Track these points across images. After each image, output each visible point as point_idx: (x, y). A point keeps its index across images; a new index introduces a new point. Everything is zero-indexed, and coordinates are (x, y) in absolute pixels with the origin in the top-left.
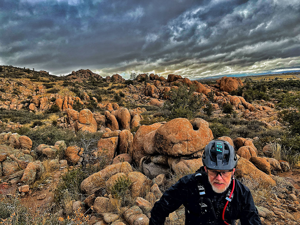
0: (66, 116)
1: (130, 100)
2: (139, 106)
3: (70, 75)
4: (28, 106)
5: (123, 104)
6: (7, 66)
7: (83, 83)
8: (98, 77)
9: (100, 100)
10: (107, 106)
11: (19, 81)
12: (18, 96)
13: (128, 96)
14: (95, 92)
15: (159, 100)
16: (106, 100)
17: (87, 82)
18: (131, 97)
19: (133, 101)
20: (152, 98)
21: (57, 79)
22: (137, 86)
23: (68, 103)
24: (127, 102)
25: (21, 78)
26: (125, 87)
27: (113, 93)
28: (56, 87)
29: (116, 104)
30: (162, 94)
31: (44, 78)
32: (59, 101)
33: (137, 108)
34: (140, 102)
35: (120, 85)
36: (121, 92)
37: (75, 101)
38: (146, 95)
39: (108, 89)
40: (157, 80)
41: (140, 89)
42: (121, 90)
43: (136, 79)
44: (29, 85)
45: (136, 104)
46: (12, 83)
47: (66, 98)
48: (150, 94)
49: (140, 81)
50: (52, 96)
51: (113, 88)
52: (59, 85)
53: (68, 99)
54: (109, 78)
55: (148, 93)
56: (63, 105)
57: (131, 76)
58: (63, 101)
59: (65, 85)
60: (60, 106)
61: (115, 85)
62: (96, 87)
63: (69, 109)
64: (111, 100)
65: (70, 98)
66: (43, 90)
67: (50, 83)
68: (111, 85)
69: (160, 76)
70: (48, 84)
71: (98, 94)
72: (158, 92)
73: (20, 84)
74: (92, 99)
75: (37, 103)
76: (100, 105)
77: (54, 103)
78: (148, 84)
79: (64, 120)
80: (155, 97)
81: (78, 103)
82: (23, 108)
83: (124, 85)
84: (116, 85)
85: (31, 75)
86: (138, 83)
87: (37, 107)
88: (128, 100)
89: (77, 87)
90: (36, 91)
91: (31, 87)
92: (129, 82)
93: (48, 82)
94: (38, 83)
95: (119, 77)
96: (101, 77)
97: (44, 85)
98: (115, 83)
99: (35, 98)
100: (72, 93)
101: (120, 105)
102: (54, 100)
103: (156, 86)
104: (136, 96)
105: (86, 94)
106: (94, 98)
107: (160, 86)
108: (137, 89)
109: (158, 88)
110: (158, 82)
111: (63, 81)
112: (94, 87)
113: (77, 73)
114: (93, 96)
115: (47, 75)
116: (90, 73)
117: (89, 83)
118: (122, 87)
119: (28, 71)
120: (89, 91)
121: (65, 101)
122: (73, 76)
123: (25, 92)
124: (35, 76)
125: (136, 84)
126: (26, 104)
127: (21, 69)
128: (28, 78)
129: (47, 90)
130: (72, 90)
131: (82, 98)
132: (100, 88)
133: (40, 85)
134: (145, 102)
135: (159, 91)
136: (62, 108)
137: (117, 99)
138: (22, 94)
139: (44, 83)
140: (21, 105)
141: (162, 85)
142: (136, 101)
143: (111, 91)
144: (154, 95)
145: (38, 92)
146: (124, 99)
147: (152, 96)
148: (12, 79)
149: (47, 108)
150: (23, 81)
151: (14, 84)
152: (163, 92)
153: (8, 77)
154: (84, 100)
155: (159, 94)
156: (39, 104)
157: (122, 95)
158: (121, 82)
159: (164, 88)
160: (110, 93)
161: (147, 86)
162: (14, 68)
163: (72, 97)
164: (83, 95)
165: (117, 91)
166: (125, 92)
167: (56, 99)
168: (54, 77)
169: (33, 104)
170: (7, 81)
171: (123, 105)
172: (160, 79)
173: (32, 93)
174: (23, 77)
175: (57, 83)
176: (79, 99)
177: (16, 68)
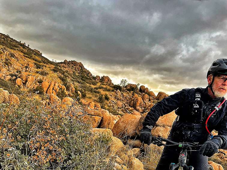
0: (48, 101)
1: (113, 105)
2: (120, 115)
3: (61, 63)
4: (15, 79)
5: (105, 107)
6: (4, 35)
7: (73, 74)
8: (88, 73)
9: (84, 96)
10: (89, 104)
11: (13, 53)
12: (8, 67)
13: (113, 101)
14: (82, 87)
15: (142, 114)
16: (90, 98)
17: (77, 74)
18: (115, 103)
19: (116, 107)
20: (135, 111)
21: (49, 62)
22: (125, 94)
23: (53, 89)
24: (109, 106)
25: (15, 50)
26: (113, 91)
27: (98, 93)
28: (46, 69)
29: (99, 105)
30: (147, 109)
31: (37, 58)
32: (46, 84)
33: (118, 116)
34: (122, 111)
35: (108, 87)
36: (107, 95)
37: (61, 89)
38: (130, 106)
39: (95, 88)
40: (146, 93)
41: (126, 97)
42: (107, 93)
43: (126, 87)
44: (21, 59)
45: (117, 111)
46: (6, 53)
47: (53, 83)
48: (134, 106)
49: (128, 90)
50: (40, 77)
51: (100, 88)
52: (49, 69)
53: (54, 85)
54: (98, 78)
55: (133, 104)
56: (48, 89)
57: (122, 82)
58: (49, 86)
59: (55, 71)
60: (45, 89)
61: (102, 86)
62: (84, 81)
63: (53, 94)
64: (95, 100)
65: (57, 85)
66: (33, 69)
67: (41, 64)
68: (99, 84)
69: (150, 91)
70: (39, 64)
71: (84, 89)
72: (143, 106)
73: (12, 55)
74: (77, 93)
75: (24, 79)
76: (83, 101)
77: (40, 85)
78: (136, 95)
79: (46, 104)
80: (138, 110)
81: (63, 92)
82: (10, 80)
83: (112, 89)
84: (104, 86)
85: (25, 51)
86: (127, 92)
87: (24, 84)
88: (111, 104)
89: (66, 76)
90: (26, 67)
91: (22, 62)
92: (117, 87)
93: (40, 62)
94: (30, 60)
95: (109, 80)
96: (91, 75)
97: (35, 64)
98: (104, 84)
99: (24, 74)
100: (59, 80)
101: (102, 107)
102: (40, 82)
103: (143, 100)
104: (120, 103)
105: (73, 86)
106: (79, 92)
107: (147, 101)
108: (123, 97)
109: (144, 102)
110: (147, 96)
111: (54, 66)
112: (82, 82)
113: (69, 63)
114: (79, 90)
115: (40, 55)
116: (81, 66)
117: (79, 77)
118: (109, 90)
119: (23, 46)
120: (76, 84)
121: (51, 86)
122: (64, 65)
123: (16, 65)
124: (29, 53)
125: (124, 91)
126: (14, 77)
127: (17, 42)
128: (22, 52)
129: (36, 70)
130: (60, 78)
131: (68, 89)
132: (87, 84)
133: (31, 63)
134: (127, 112)
135: (145, 106)
136: (46, 92)
137: (101, 100)
138: (13, 66)
139: (35, 62)
140: (9, 77)
141: (150, 100)
142: (118, 108)
143: (98, 90)
144: (138, 108)
145: (27, 69)
146: (108, 102)
147: (135, 109)
148: (7, 48)
149: (33, 87)
150: (17, 53)
151: (8, 54)
153: (3, 45)
154: (69, 91)
155: (143, 108)
156: (26, 81)
157: (107, 98)
158: (109, 85)
159: (150, 104)
160: (95, 92)
161: (134, 96)
162: (10, 38)
163: (59, 84)
164: (69, 86)
165: (102, 92)
166: (111, 96)
167: (42, 81)
168: (46, 59)
169: (21, 79)
170: (2, 49)
171: (105, 109)
172: (150, 94)
173: (22, 69)
174: (18, 50)
175: (48, 66)
176: (65, 88)
177: (12, 39)
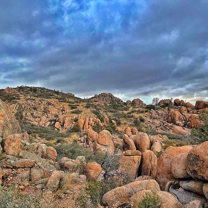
0: (85, 136)
1: (150, 126)
2: (160, 134)
3: (93, 98)
4: (54, 124)
5: (142, 129)
6: (41, 88)
7: (104, 106)
8: (119, 100)
9: (119, 124)
10: (125, 130)
11: (49, 101)
12: (47, 114)
13: (149, 122)
14: (115, 115)
15: (184, 128)
16: (125, 124)
17: (108, 105)
18: (152, 122)
19: (153, 127)
20: (176, 126)
21: (81, 101)
22: (160, 112)
23: (89, 124)
24: (146, 128)
25: (51, 98)
26: (146, 112)
27: (132, 117)
28: (80, 108)
29: (135, 129)
30: (188, 122)
31: (70, 100)
32: (81, 121)
33: (158, 135)
34: (162, 129)
35: (141, 109)
36: (142, 117)
37: (96, 122)
38: (168, 122)
39: (128, 113)
40: (182, 106)
41: (162, 115)
42: (141, 115)
43: (159, 104)
44: (57, 105)
45: (156, 131)
46: (43, 103)
47: (88, 119)
48: (173, 121)
49: (162, 107)
50: (75, 116)
51: (133, 112)
52: (82, 107)
53: (89, 120)
54: (129, 103)
55: (172, 120)
56: (84, 126)
57: (154, 101)
58: (85, 122)
59: (87, 107)
60: (81, 126)
61: (135, 109)
62: (116, 110)
63: (89, 129)
64: (130, 125)
65: (91, 119)
66: (68, 110)
67: (75, 104)
68: (131, 109)
69: (186, 102)
70: (73, 105)
71: (118, 117)
72: (183, 119)
73: (49, 104)
74: (111, 122)
75: (61, 122)
76: (119, 128)
77: (76, 123)
78: (172, 110)
79: (84, 140)
80: (178, 125)
81: (98, 125)
82: (50, 125)
83: (145, 110)
84: (137, 109)
85: (59, 96)
86: (161, 109)
87: (62, 126)
88: (148, 125)
89: (98, 109)
90: (62, 111)
91: (58, 107)
92: (150, 107)
93: (74, 103)
94: (64, 103)
95: (140, 101)
96: (122, 101)
97: (69, 106)
98: (136, 107)
99: (61, 117)
100: (93, 115)
101: (139, 130)
102: (76, 120)
103: (181, 113)
104: (157, 122)
105: (106, 117)
106: (113, 121)
107: (185, 113)
108: (159, 115)
109: (183, 115)
110: (184, 108)
111: (86, 103)
112: (114, 110)
113: (99, 96)
114: (113, 119)
115: (73, 97)
116: (111, 96)
117: (110, 106)
118: (142, 112)
119: (57, 93)
120: (109, 114)
121: (87, 122)
122: (95, 99)
123: (53, 111)
124: (63, 97)
125: (158, 109)
126: (53, 122)
127: (51, 91)
128: (57, 98)
129: (71, 110)
130: (93, 112)
131: (102, 121)
132: (120, 111)
133: (66, 106)
134: (166, 129)
135: (185, 118)
136: (83, 129)
137: (136, 124)
138: (50, 113)
139: (69, 104)
140: (49, 123)
141: (188, 112)
142: (156, 127)
143: (131, 115)
144: (178, 122)
145: (63, 112)
146: (144, 124)
147: (175, 124)
148: (44, 99)
149: (70, 127)
150: (52, 101)
151: (45, 104)
152: (188, 120)
153: (41, 97)
154: (104, 122)
155: (184, 122)
156: (64, 123)
157: (142, 120)
158: (142, 107)
159: (190, 115)
160: (129, 117)
161: (170, 112)
162: (46, 89)
163: (93, 118)
164: (103, 117)
165: (137, 115)
166: (146, 117)
167: (78, 119)
168: (78, 99)
169: (59, 123)
170: (40, 100)
171: (142, 131)
172: (187, 105)
173: (59, 113)
174: (53, 98)
175: (80, 104)
176: (100, 121)
177: (48, 90)
